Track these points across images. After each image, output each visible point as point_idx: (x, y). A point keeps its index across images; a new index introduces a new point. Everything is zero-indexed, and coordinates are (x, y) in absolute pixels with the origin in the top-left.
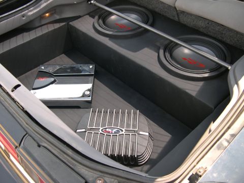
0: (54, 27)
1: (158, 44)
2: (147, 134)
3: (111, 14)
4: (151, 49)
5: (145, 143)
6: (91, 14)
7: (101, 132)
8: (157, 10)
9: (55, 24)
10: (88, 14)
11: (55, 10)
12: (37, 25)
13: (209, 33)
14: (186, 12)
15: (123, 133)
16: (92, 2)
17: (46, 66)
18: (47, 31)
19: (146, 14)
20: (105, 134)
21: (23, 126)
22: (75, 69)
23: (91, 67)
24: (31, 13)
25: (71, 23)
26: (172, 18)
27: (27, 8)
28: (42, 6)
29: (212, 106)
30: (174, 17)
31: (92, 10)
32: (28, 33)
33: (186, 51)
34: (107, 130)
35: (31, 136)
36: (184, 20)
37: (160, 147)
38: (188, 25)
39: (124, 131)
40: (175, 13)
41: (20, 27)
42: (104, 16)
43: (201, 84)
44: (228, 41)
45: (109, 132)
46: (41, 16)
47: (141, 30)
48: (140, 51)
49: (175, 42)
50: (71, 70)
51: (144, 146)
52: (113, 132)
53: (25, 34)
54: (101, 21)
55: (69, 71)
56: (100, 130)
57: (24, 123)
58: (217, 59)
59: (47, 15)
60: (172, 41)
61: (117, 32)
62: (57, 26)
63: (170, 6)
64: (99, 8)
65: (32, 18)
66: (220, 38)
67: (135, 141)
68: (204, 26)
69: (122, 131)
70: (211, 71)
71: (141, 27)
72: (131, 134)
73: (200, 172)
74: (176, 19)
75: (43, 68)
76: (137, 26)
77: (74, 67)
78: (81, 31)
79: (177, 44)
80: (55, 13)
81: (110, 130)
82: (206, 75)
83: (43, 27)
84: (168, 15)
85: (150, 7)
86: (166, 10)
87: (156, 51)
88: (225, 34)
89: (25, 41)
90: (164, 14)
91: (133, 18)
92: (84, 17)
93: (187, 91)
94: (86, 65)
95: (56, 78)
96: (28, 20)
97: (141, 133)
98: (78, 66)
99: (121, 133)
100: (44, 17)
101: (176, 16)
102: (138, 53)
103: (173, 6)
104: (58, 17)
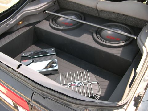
0: (26, 29)
1: (91, 31)
2: (96, 82)
3: (59, 17)
4: (87, 34)
5: (97, 88)
6: (46, 19)
7: (69, 86)
8: (85, 12)
9: (26, 28)
10: (45, 19)
11: (25, 19)
12: (16, 29)
13: (118, 21)
14: (103, 11)
15: (83, 84)
16: (46, 11)
17: (25, 53)
18: (22, 32)
19: (79, 15)
20: (72, 87)
21: (31, 88)
22: (44, 52)
23: (53, 50)
24: (12, 23)
25: (35, 26)
26: (94, 15)
27: (9, 19)
28: (18, 18)
29: (131, 60)
30: (96, 14)
31: (46, 17)
32: (11, 35)
33: (109, 32)
34: (73, 84)
35: (37, 93)
36: (102, 15)
37: (105, 89)
38: (105, 18)
39: (83, 83)
40: (96, 12)
41: (6, 31)
42: (55, 19)
43: (121, 49)
44: (130, 24)
45: (74, 85)
46: (17, 24)
47: (79, 24)
48: (82, 36)
49: (101, 28)
50: (42, 53)
51: (96, 90)
52: (77, 85)
53: (9, 36)
54: (54, 22)
55: (40, 54)
56: (69, 85)
57: (31, 86)
58: (127, 34)
59: (21, 22)
60: (99, 28)
61: (65, 27)
62: (28, 28)
63: (93, 9)
64: (51, 14)
65: (13, 26)
66: (125, 23)
67: (90, 88)
68: (115, 17)
69: (82, 83)
70: (125, 41)
71: (79, 22)
72: (87, 84)
73: (141, 94)
74: (97, 15)
75: (24, 54)
76: (76, 22)
77: (43, 51)
78: (43, 30)
79: (102, 29)
80: (25, 21)
81: (75, 84)
82: (123, 44)
83: (19, 30)
84: (92, 14)
85: (80, 11)
86: (90, 11)
87: (91, 35)
88: (127, 20)
89: (11, 40)
90: (89, 14)
91: (73, 18)
92: (43, 21)
93: (115, 54)
94: (50, 49)
95: (33, 59)
96: (10, 27)
97: (92, 82)
98: (45, 50)
99: (81, 84)
100: (19, 24)
101: (97, 14)
102: (81, 37)
103: (95, 8)
104: (27, 23)
